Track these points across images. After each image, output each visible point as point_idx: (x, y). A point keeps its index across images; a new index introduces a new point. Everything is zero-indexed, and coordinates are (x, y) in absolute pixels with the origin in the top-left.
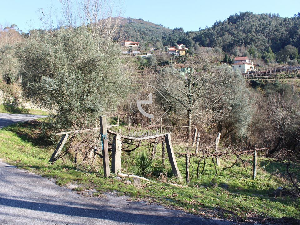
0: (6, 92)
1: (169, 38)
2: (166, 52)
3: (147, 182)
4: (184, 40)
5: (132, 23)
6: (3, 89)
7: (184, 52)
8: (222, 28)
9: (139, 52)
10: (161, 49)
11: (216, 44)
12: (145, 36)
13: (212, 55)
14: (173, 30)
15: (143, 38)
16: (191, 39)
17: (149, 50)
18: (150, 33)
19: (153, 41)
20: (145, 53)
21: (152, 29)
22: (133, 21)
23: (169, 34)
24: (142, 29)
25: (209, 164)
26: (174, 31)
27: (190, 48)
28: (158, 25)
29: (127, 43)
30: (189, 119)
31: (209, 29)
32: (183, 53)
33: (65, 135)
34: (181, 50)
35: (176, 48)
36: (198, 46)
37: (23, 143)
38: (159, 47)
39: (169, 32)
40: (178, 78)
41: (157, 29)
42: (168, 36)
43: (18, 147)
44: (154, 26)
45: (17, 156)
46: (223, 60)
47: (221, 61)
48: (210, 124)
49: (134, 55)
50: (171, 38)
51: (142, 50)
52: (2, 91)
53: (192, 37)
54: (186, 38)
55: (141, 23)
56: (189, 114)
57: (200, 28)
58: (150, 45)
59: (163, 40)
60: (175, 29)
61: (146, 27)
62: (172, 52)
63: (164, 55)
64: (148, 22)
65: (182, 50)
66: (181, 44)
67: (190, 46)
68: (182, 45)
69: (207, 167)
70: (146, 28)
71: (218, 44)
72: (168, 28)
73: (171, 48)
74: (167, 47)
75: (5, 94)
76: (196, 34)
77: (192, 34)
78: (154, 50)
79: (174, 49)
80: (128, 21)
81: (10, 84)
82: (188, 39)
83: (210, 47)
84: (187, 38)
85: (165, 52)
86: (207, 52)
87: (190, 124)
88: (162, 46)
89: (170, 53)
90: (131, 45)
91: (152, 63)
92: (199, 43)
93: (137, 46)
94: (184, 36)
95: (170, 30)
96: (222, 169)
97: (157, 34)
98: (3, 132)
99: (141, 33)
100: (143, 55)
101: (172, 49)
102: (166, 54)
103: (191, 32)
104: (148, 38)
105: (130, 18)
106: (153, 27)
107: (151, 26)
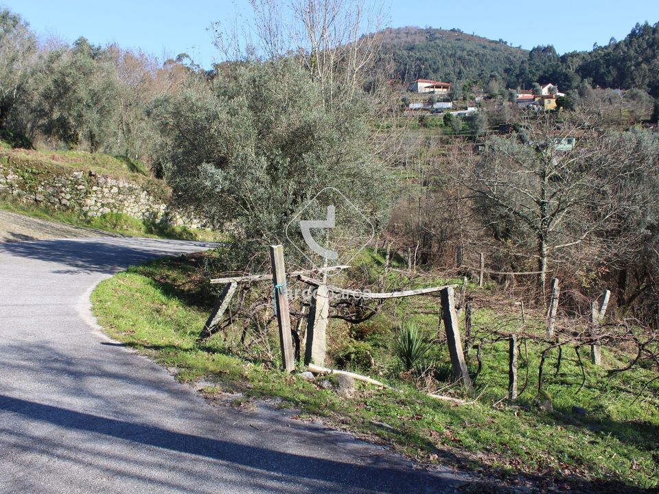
0: (152, 194)
1: (520, 70)
2: (511, 103)
3: (377, 388)
4: (555, 72)
5: (436, 39)
6: (148, 188)
7: (553, 102)
8: (651, 40)
9: (450, 105)
10: (500, 97)
11: (633, 79)
12: (465, 67)
13: (623, 108)
14: (532, 51)
15: (460, 73)
16: (571, 71)
17: (472, 98)
18: (477, 61)
19: (483, 80)
20: (464, 106)
21: (481, 51)
22: (437, 35)
23: (520, 61)
24: (459, 53)
25: (573, 361)
26: (532, 54)
27: (568, 91)
28: (496, 42)
29: (422, 86)
30: (542, 255)
31: (617, 46)
32: (551, 105)
33: (230, 284)
34: (547, 97)
35: (536, 92)
36: (589, 87)
37: (163, 298)
38: (496, 91)
39: (521, 56)
40: (517, 162)
41: (493, 50)
42: (517, 66)
43: (152, 305)
44: (487, 44)
45: (131, 323)
46: (649, 118)
47: (644, 122)
48: (593, 269)
49: (437, 111)
50: (524, 69)
51: (456, 100)
52: (145, 192)
53: (576, 66)
54: (560, 68)
55: (457, 40)
56: (541, 245)
57: (596, 43)
58: (475, 89)
59: (505, 75)
60: (534, 50)
61: (468, 47)
62: (527, 104)
63: (507, 110)
64: (472, 36)
65: (549, 97)
66: (548, 84)
67: (569, 87)
68: (550, 85)
69: (569, 367)
70: (468, 49)
71: (638, 80)
72: (519, 47)
73: (522, 93)
74: (514, 91)
75: (151, 198)
76: (584, 58)
77: (575, 60)
78: (485, 98)
79: (529, 96)
80: (428, 35)
81: (162, 178)
82: (564, 71)
83: (618, 88)
84: (562, 68)
85: (508, 103)
86: (610, 99)
87: (545, 267)
88: (504, 89)
89: (521, 105)
90: (432, 90)
91: (478, 129)
92: (592, 79)
93: (445, 90)
94: (555, 63)
95: (525, 51)
96: (603, 374)
97: (492, 62)
98: (128, 275)
99: (457, 61)
100: (459, 112)
101: (526, 95)
102: (511, 108)
103: (574, 55)
104: (471, 73)
105: (430, 28)
106: (484, 47)
107: (480, 45)
